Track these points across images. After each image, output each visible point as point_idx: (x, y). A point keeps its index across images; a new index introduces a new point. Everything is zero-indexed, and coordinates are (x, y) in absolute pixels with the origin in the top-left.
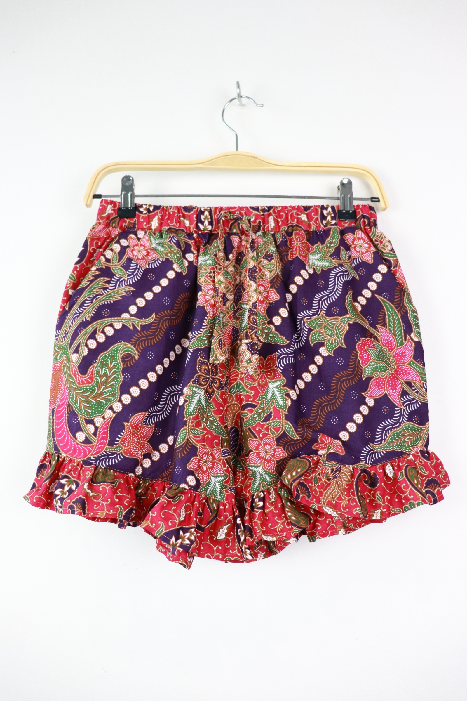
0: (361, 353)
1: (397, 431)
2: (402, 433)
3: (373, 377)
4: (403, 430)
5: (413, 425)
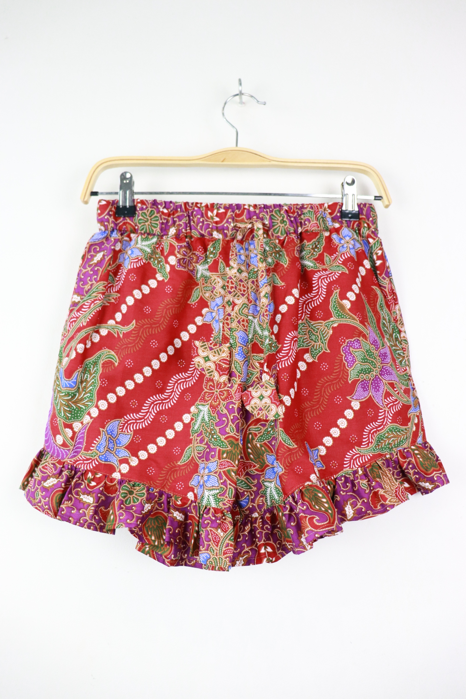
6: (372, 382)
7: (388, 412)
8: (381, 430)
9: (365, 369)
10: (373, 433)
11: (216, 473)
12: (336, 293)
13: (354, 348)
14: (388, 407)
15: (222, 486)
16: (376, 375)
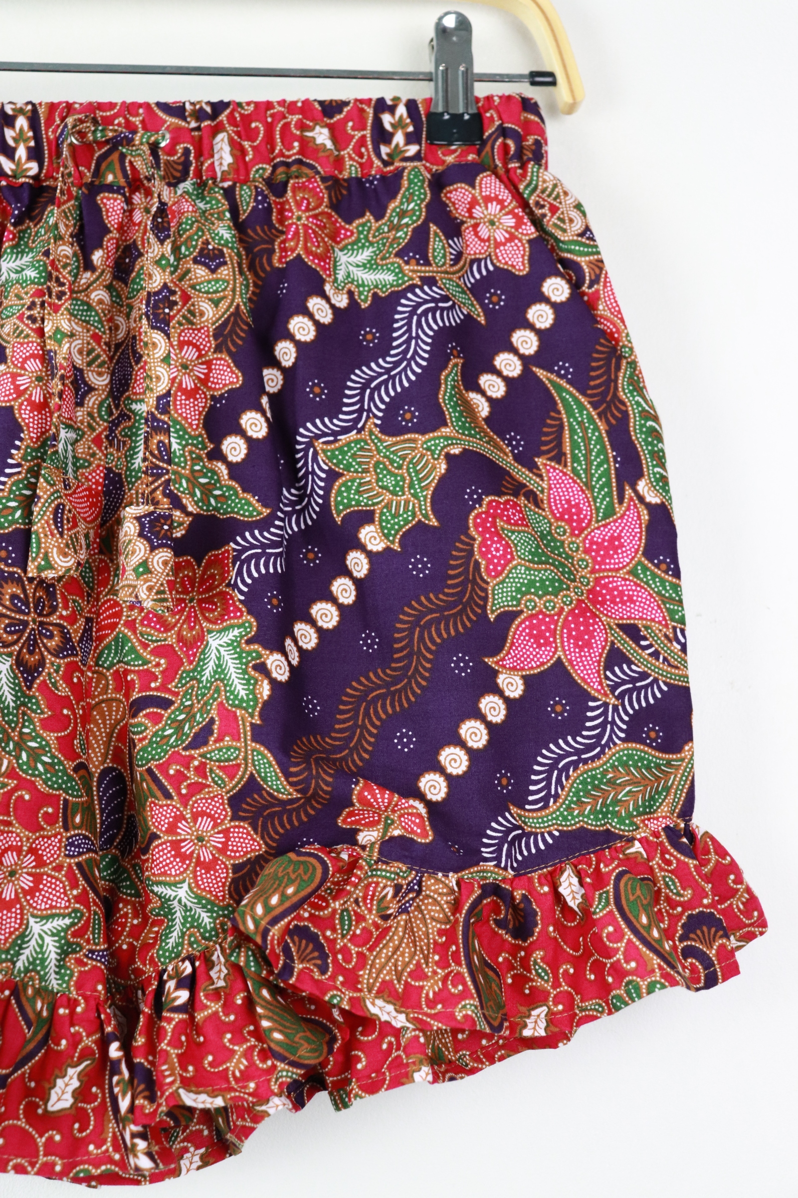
0: (485, 540)
1: (595, 769)
2: (610, 776)
3: (522, 612)
4: (613, 766)
5: (642, 751)
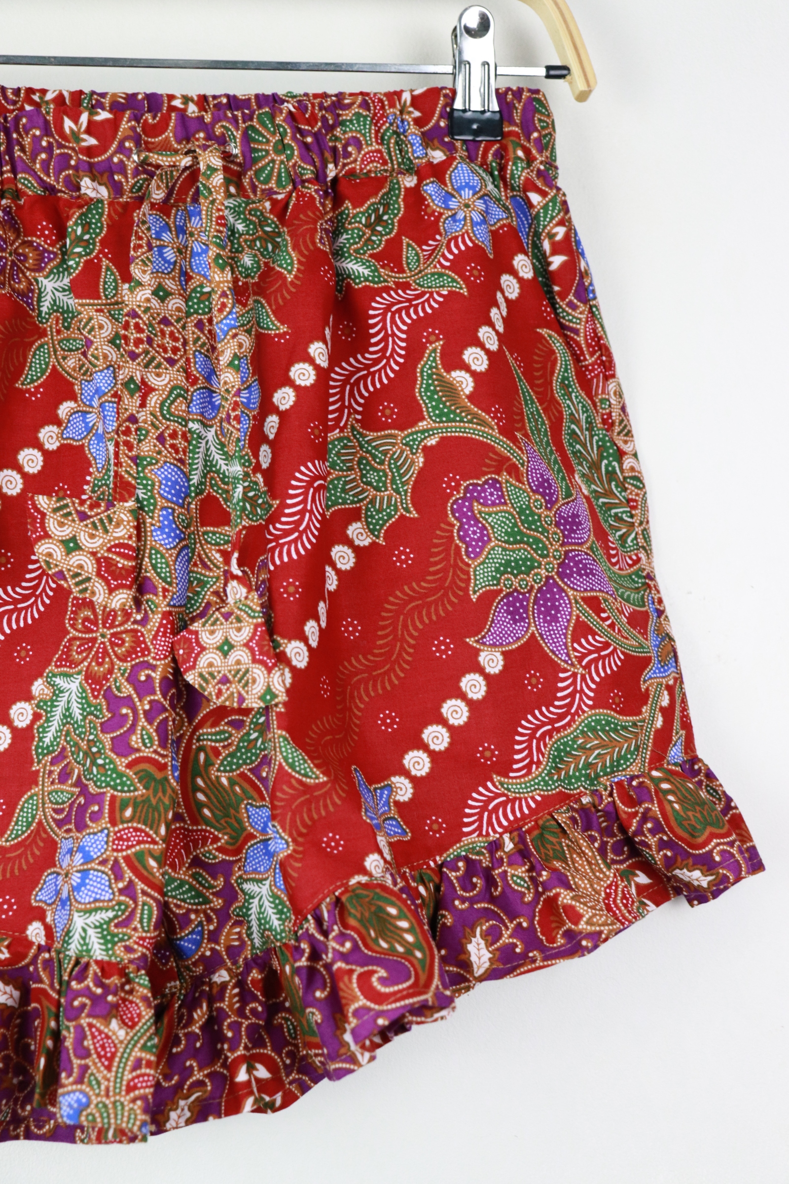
6: (536, 596)
7: (583, 678)
8: (564, 727)
9: (516, 561)
10: (544, 735)
11: (104, 862)
12: (434, 350)
13: (485, 504)
14: (584, 663)
15: (122, 898)
16: (548, 578)
